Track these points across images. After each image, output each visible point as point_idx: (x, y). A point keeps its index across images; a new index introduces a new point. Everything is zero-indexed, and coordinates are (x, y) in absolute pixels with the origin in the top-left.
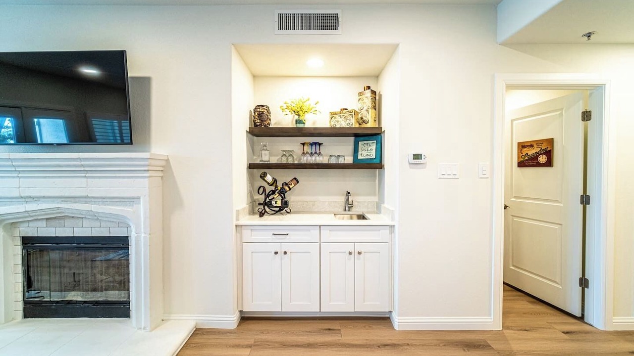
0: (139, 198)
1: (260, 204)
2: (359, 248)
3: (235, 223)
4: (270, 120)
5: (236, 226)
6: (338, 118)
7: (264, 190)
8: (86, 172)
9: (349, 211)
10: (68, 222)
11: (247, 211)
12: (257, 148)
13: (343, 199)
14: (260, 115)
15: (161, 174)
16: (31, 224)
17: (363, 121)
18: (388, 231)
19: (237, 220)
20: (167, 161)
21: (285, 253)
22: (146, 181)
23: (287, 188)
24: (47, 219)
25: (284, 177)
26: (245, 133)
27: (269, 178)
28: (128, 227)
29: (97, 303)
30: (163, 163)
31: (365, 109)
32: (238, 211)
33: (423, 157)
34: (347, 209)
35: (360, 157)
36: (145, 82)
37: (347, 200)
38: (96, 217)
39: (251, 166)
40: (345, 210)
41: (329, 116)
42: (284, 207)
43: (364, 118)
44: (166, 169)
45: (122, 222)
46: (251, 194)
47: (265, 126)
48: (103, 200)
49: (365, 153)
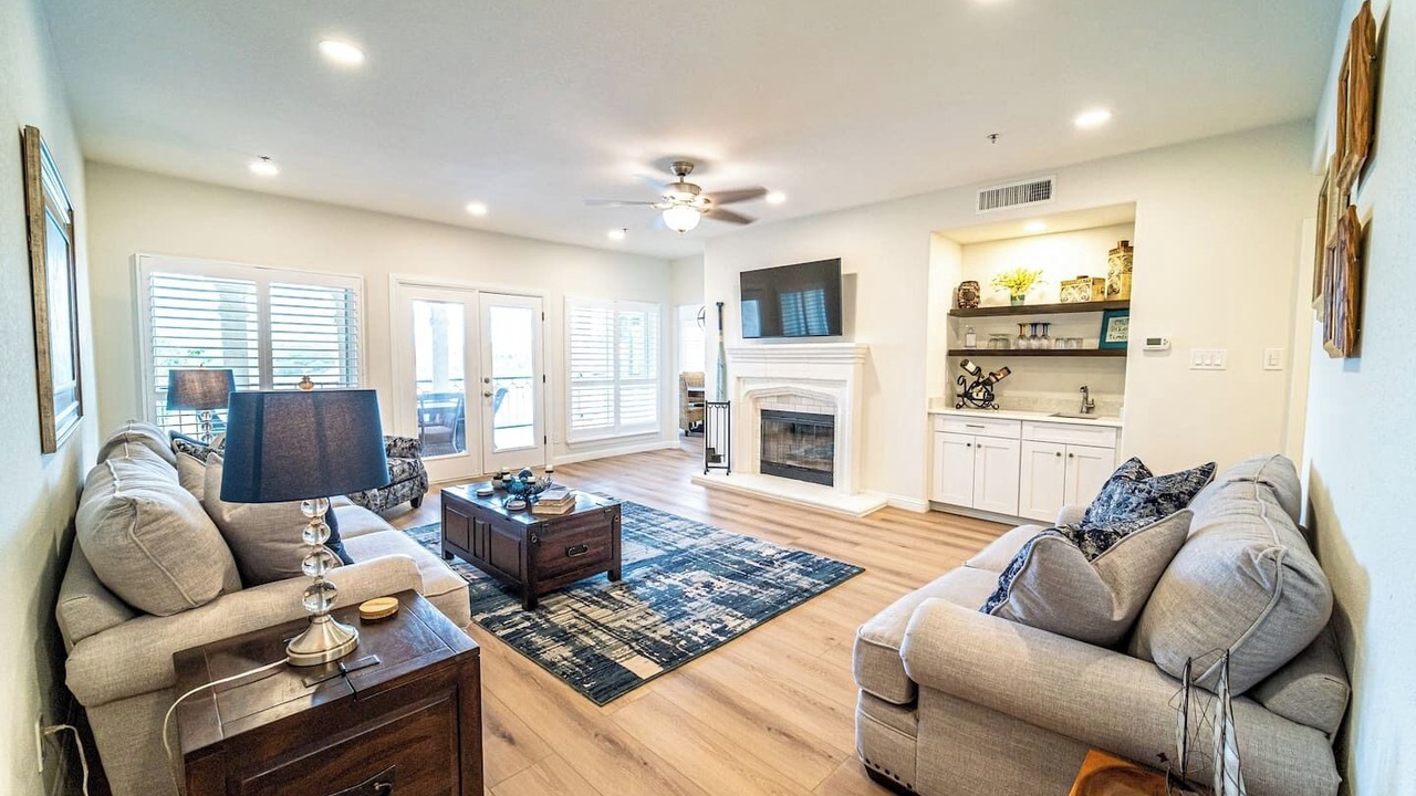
0: (845, 381)
1: (959, 396)
2: (1071, 450)
3: (927, 410)
4: (978, 297)
5: (929, 414)
6: (1071, 290)
7: (964, 381)
8: (809, 358)
9: (1087, 412)
10: (792, 399)
11: (943, 402)
12: (962, 332)
13: (1080, 396)
14: (966, 294)
15: (862, 361)
16: (768, 400)
17: (1113, 290)
18: (1115, 434)
19: (930, 407)
20: (868, 349)
21: (979, 446)
22: (852, 367)
23: (994, 380)
24: (778, 396)
25: (990, 366)
26: (946, 316)
27: (971, 367)
28: (835, 406)
29: (809, 469)
30: (864, 351)
31: (1116, 273)
32: (931, 399)
33: (1162, 342)
34: (1084, 410)
35: (1107, 341)
36: (852, 277)
37: (1086, 399)
38: (811, 397)
39: (951, 353)
40: (1082, 412)
41: (1060, 287)
42: (989, 400)
43: (1115, 286)
44: (865, 358)
45: (832, 402)
46: (950, 385)
47: (973, 307)
48: (819, 382)
49: (1115, 334)
